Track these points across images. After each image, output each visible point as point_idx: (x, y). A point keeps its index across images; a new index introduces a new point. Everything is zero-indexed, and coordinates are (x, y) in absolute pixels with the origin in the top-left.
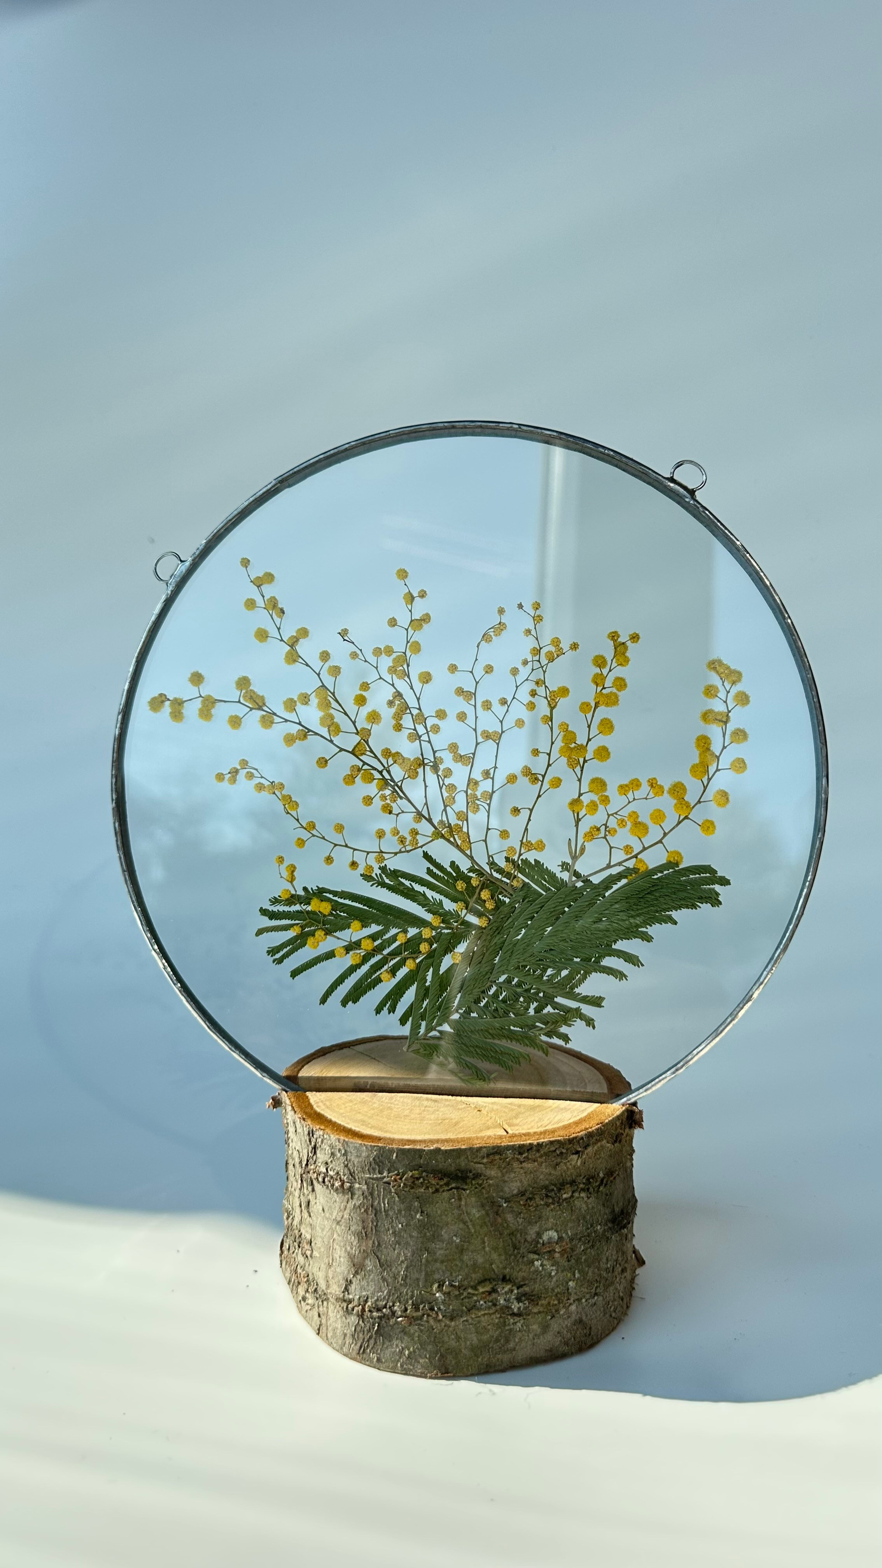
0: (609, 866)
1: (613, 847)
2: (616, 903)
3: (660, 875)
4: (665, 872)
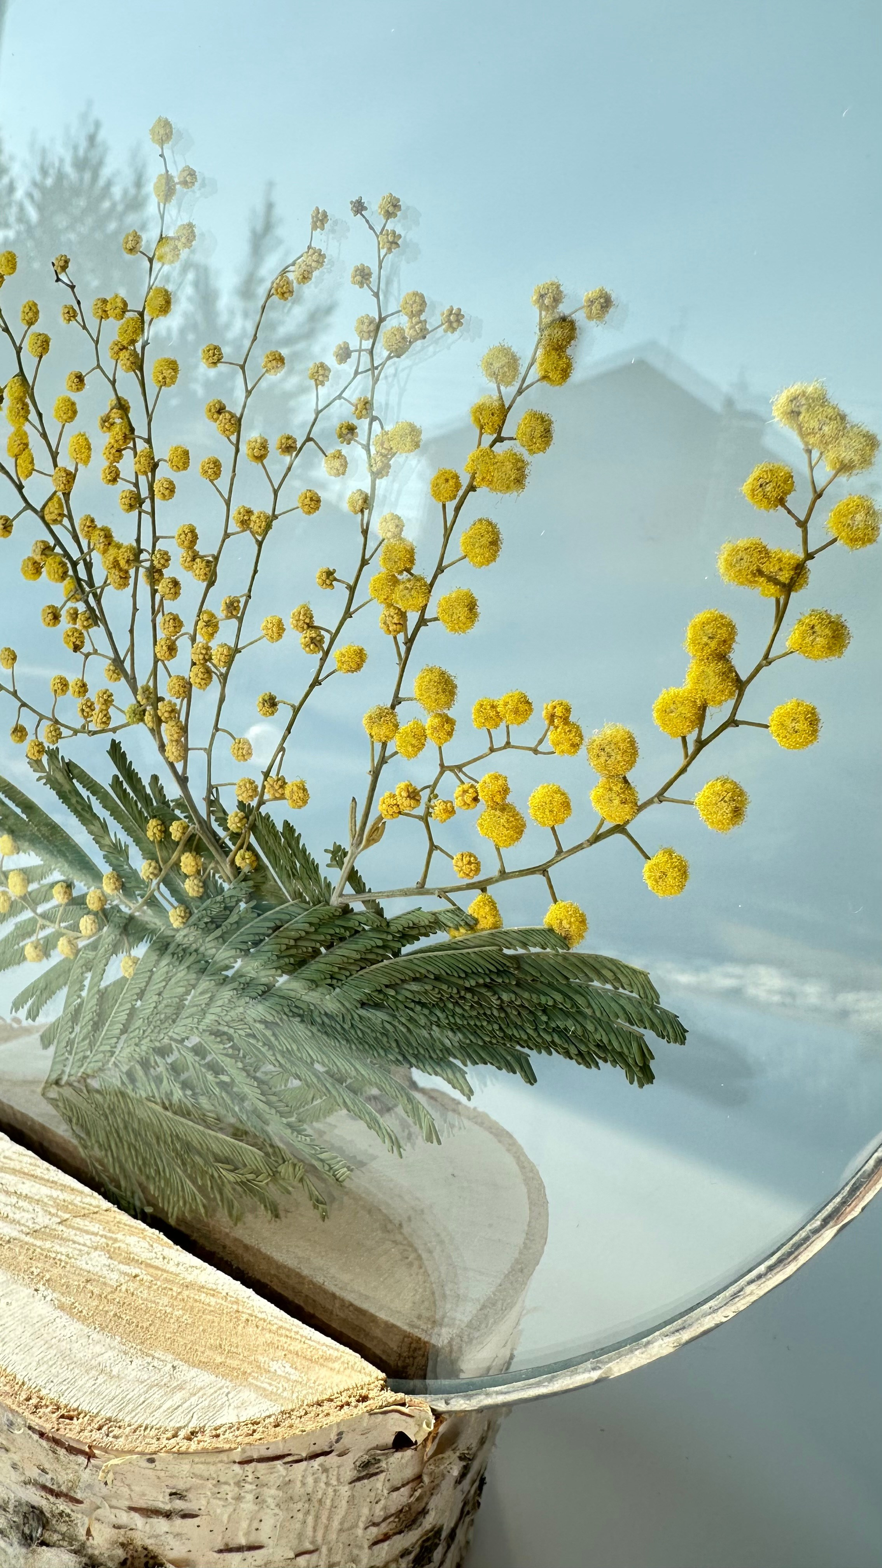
0: (421, 889)
1: (437, 848)
2: (415, 979)
3: (521, 951)
4: (533, 950)
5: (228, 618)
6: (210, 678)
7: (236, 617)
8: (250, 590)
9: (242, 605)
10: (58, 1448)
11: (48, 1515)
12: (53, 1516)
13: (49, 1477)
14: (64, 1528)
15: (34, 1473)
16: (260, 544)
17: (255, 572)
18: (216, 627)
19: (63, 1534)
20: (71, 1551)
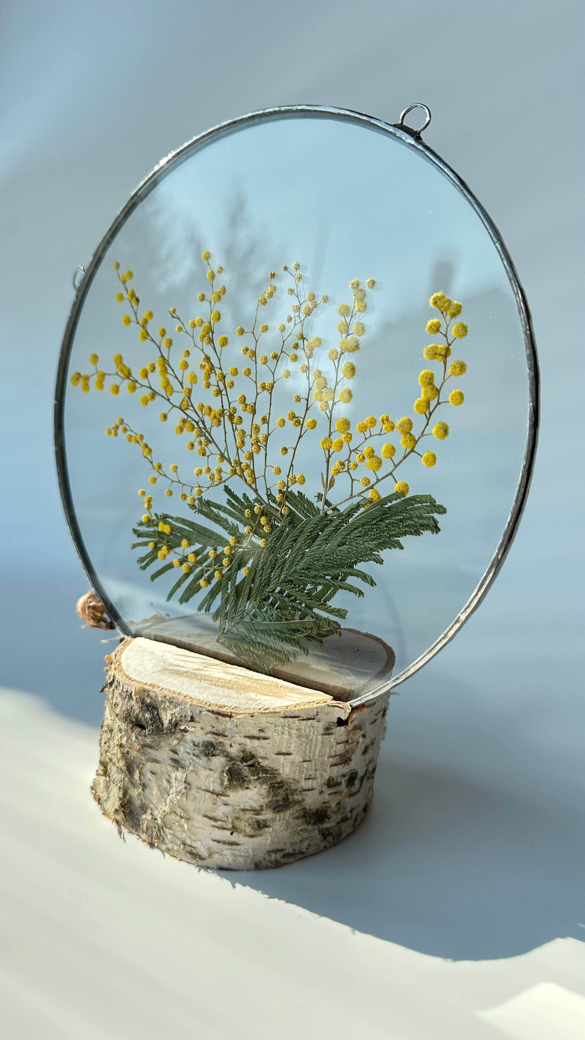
0: (351, 497)
3: (390, 504)
5: (263, 424)
6: (260, 448)
7: (266, 423)
8: (270, 411)
9: (268, 418)
10: (219, 716)
11: (215, 744)
12: (217, 744)
13: (215, 729)
14: (221, 748)
15: (209, 729)
16: (271, 394)
17: (271, 404)
18: (259, 428)
19: (221, 750)
20: (223, 756)
